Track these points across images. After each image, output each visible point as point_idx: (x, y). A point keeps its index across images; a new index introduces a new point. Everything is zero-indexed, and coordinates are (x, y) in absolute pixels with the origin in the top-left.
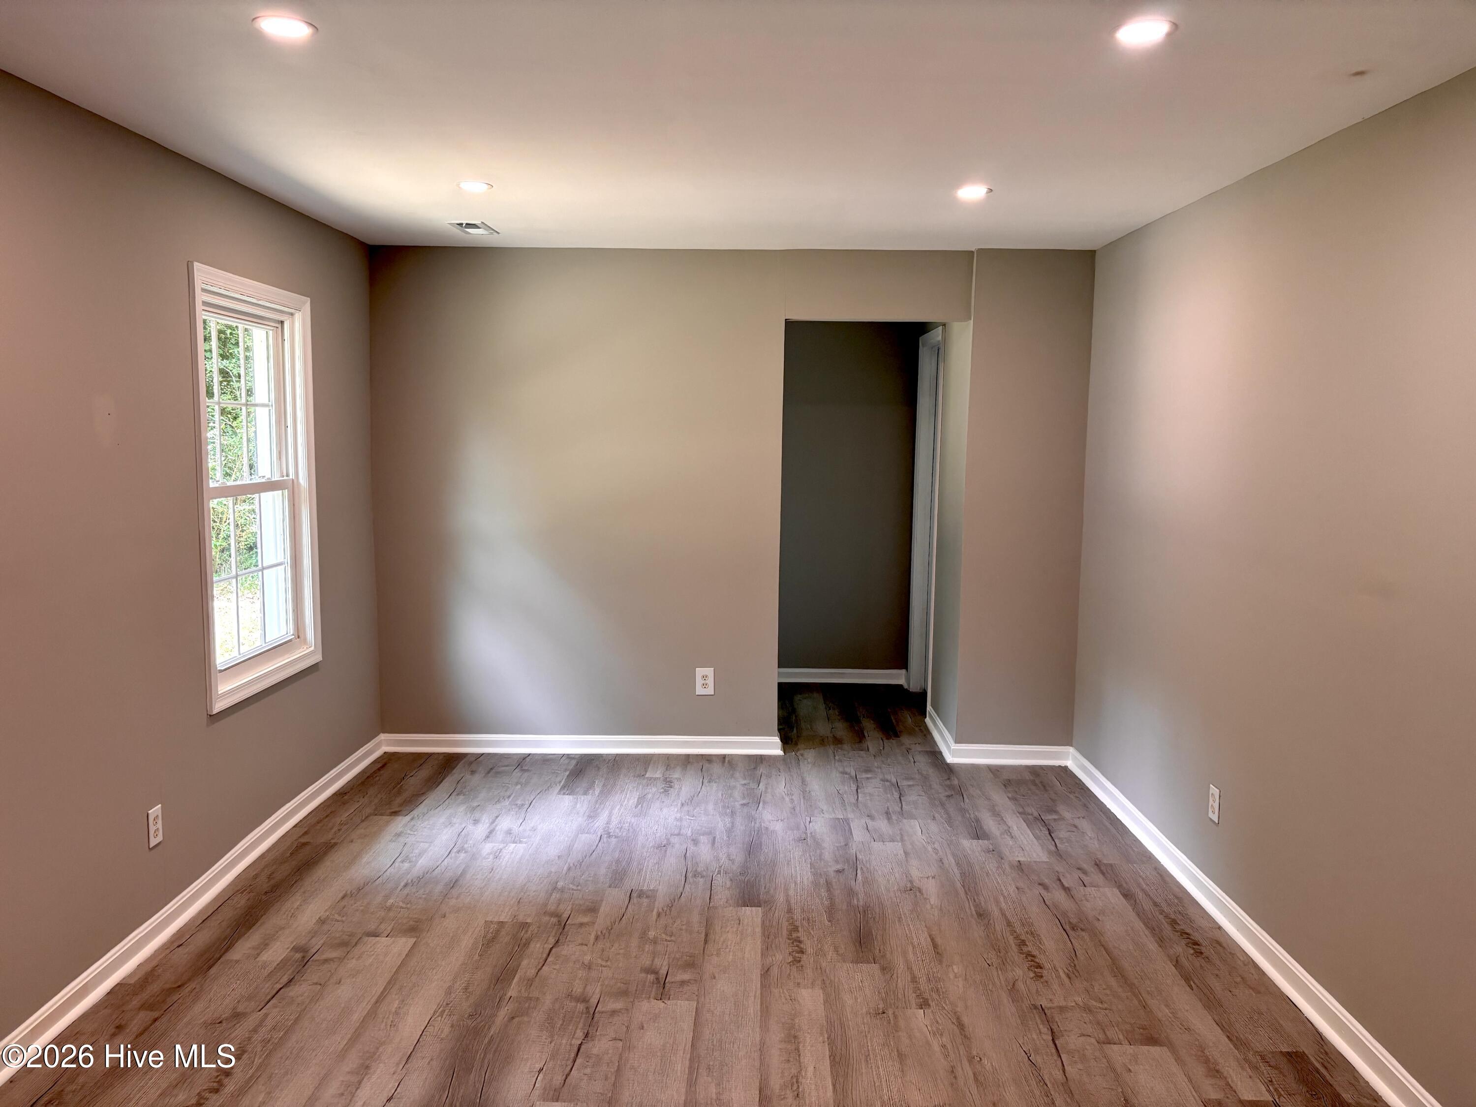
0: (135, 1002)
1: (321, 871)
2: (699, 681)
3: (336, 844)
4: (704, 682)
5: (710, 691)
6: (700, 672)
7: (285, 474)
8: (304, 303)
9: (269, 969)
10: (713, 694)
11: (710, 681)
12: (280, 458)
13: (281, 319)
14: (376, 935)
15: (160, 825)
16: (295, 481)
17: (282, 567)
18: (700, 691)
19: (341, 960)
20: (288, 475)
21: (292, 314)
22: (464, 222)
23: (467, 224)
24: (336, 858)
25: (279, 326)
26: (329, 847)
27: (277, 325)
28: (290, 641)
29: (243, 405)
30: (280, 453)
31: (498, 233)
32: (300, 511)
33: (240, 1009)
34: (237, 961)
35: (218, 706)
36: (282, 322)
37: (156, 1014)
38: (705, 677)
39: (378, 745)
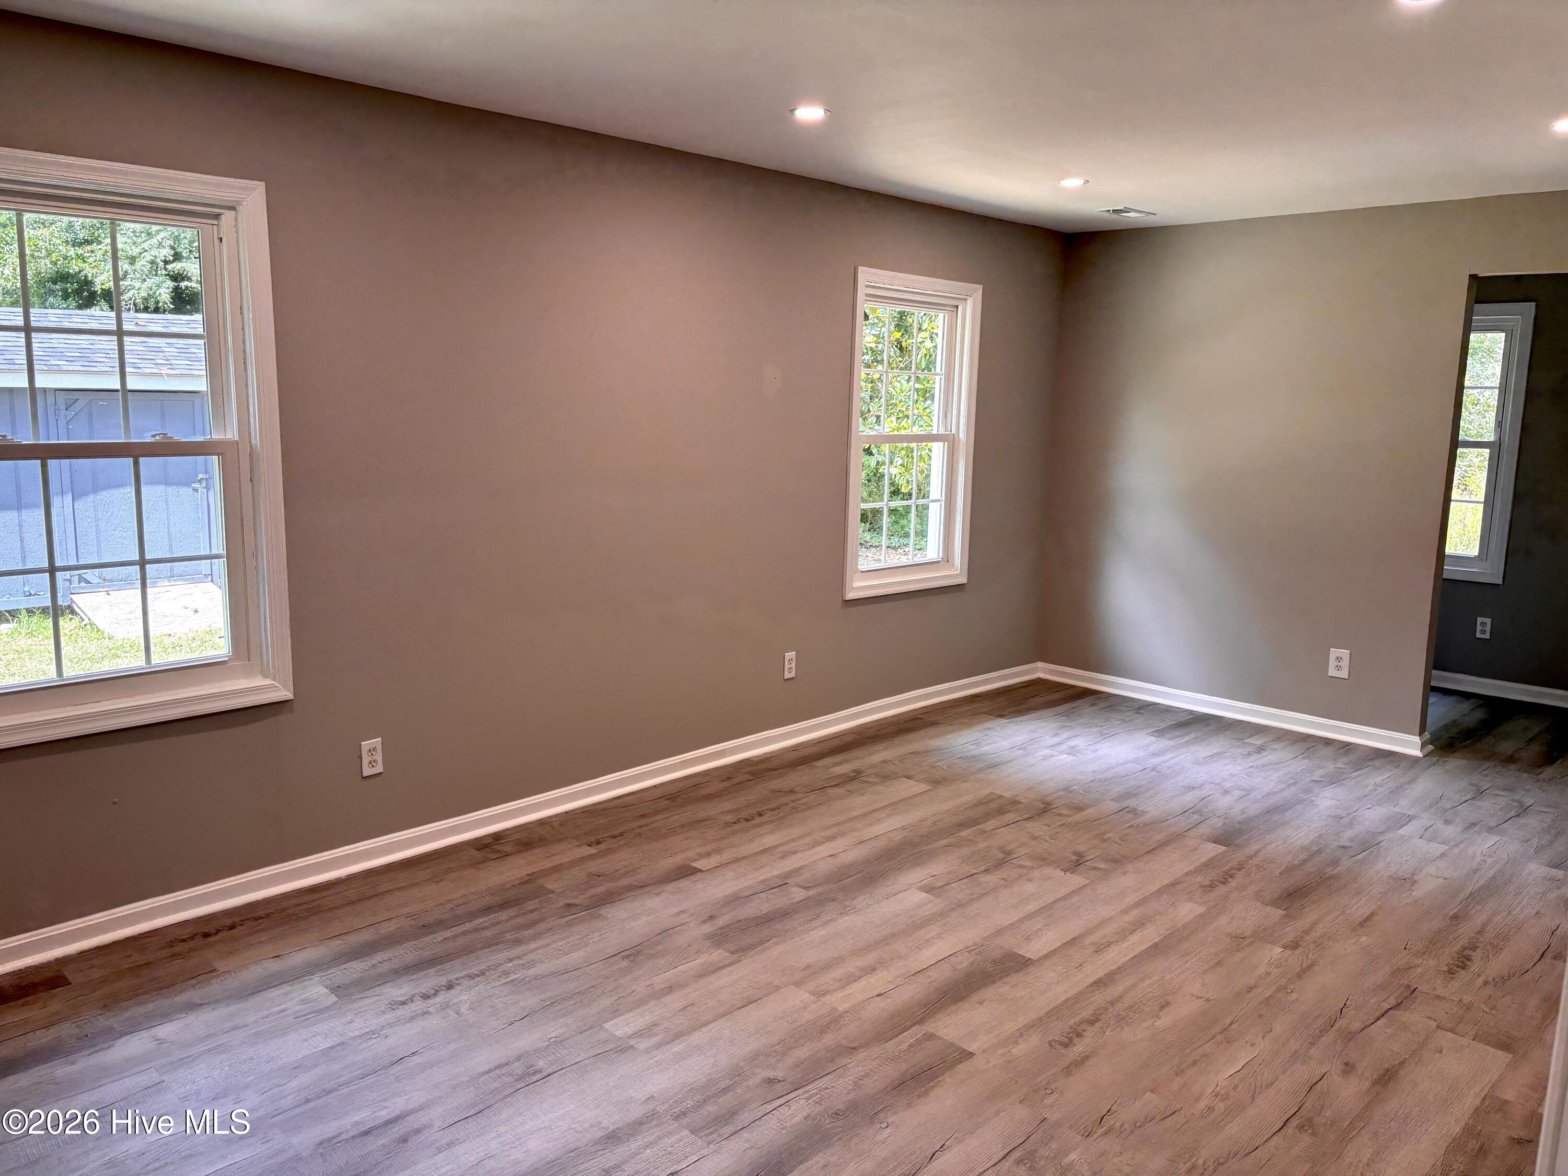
0: (747, 770)
1: (910, 736)
2: (1332, 663)
3: (939, 723)
4: (1338, 663)
5: (1344, 674)
6: (1334, 652)
7: (949, 429)
8: (976, 290)
9: (830, 776)
10: (1347, 678)
11: (1345, 663)
12: (946, 418)
13: (957, 304)
14: (909, 778)
15: (793, 665)
16: (956, 436)
17: (939, 503)
18: (1332, 672)
19: (875, 784)
20: (951, 431)
21: (966, 300)
22: (1111, 209)
23: (1113, 210)
24: (931, 731)
25: (955, 310)
26: (934, 724)
27: (953, 309)
28: (938, 562)
29: (913, 373)
30: (946, 412)
31: (1155, 214)
32: (958, 460)
33: (795, 790)
34: (817, 767)
35: (850, 596)
36: (957, 306)
37: (751, 778)
38: (1339, 659)
39: (1035, 670)
